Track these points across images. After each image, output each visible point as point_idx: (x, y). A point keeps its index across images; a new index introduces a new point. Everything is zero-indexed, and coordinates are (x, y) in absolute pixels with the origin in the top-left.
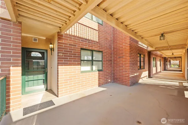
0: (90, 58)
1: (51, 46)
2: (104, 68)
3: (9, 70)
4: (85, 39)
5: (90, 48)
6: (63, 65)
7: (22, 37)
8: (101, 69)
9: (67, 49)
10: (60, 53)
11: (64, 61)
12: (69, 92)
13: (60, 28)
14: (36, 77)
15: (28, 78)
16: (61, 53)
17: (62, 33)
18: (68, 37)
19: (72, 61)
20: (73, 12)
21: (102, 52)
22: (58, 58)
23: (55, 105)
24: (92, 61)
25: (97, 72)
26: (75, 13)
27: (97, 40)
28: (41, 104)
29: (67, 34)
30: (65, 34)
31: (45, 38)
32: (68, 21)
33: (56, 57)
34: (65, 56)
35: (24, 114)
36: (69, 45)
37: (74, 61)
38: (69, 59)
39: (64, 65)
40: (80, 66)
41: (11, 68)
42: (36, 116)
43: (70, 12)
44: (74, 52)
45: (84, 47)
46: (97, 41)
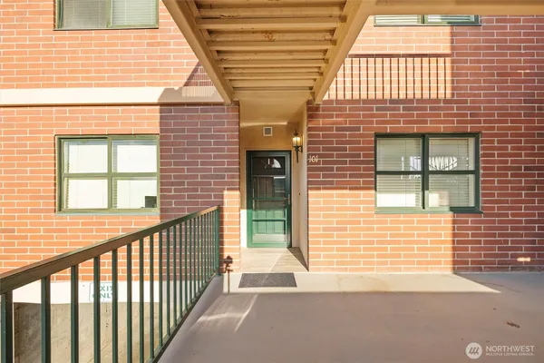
0: (415, 164)
1: (296, 140)
2: (485, 202)
3: (222, 197)
4: (392, 101)
5: (415, 128)
6: (319, 189)
7: (240, 130)
8: (472, 205)
9: (332, 142)
10: (312, 155)
11: (324, 176)
12: (338, 263)
13: (311, 88)
14: (270, 214)
15: (257, 216)
16: (315, 155)
17: (318, 101)
18: (334, 109)
19: (345, 176)
20: (328, 36)
21: (475, 135)
22: (309, 170)
23: (296, 286)
24: (425, 172)
25: (449, 216)
26: (335, 37)
27: (449, 92)
28: (272, 275)
29: (330, 102)
30: (325, 102)
31: (285, 123)
32: (323, 65)
33: (305, 167)
34: (324, 162)
35: (242, 285)
36: (338, 129)
37: (351, 176)
38: (338, 169)
39: (324, 189)
40: (373, 192)
41: (226, 193)
42: (255, 297)
43: (321, 38)
44: (351, 149)
45: (389, 129)
46: (448, 96)
